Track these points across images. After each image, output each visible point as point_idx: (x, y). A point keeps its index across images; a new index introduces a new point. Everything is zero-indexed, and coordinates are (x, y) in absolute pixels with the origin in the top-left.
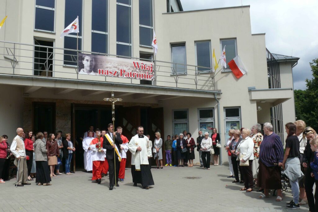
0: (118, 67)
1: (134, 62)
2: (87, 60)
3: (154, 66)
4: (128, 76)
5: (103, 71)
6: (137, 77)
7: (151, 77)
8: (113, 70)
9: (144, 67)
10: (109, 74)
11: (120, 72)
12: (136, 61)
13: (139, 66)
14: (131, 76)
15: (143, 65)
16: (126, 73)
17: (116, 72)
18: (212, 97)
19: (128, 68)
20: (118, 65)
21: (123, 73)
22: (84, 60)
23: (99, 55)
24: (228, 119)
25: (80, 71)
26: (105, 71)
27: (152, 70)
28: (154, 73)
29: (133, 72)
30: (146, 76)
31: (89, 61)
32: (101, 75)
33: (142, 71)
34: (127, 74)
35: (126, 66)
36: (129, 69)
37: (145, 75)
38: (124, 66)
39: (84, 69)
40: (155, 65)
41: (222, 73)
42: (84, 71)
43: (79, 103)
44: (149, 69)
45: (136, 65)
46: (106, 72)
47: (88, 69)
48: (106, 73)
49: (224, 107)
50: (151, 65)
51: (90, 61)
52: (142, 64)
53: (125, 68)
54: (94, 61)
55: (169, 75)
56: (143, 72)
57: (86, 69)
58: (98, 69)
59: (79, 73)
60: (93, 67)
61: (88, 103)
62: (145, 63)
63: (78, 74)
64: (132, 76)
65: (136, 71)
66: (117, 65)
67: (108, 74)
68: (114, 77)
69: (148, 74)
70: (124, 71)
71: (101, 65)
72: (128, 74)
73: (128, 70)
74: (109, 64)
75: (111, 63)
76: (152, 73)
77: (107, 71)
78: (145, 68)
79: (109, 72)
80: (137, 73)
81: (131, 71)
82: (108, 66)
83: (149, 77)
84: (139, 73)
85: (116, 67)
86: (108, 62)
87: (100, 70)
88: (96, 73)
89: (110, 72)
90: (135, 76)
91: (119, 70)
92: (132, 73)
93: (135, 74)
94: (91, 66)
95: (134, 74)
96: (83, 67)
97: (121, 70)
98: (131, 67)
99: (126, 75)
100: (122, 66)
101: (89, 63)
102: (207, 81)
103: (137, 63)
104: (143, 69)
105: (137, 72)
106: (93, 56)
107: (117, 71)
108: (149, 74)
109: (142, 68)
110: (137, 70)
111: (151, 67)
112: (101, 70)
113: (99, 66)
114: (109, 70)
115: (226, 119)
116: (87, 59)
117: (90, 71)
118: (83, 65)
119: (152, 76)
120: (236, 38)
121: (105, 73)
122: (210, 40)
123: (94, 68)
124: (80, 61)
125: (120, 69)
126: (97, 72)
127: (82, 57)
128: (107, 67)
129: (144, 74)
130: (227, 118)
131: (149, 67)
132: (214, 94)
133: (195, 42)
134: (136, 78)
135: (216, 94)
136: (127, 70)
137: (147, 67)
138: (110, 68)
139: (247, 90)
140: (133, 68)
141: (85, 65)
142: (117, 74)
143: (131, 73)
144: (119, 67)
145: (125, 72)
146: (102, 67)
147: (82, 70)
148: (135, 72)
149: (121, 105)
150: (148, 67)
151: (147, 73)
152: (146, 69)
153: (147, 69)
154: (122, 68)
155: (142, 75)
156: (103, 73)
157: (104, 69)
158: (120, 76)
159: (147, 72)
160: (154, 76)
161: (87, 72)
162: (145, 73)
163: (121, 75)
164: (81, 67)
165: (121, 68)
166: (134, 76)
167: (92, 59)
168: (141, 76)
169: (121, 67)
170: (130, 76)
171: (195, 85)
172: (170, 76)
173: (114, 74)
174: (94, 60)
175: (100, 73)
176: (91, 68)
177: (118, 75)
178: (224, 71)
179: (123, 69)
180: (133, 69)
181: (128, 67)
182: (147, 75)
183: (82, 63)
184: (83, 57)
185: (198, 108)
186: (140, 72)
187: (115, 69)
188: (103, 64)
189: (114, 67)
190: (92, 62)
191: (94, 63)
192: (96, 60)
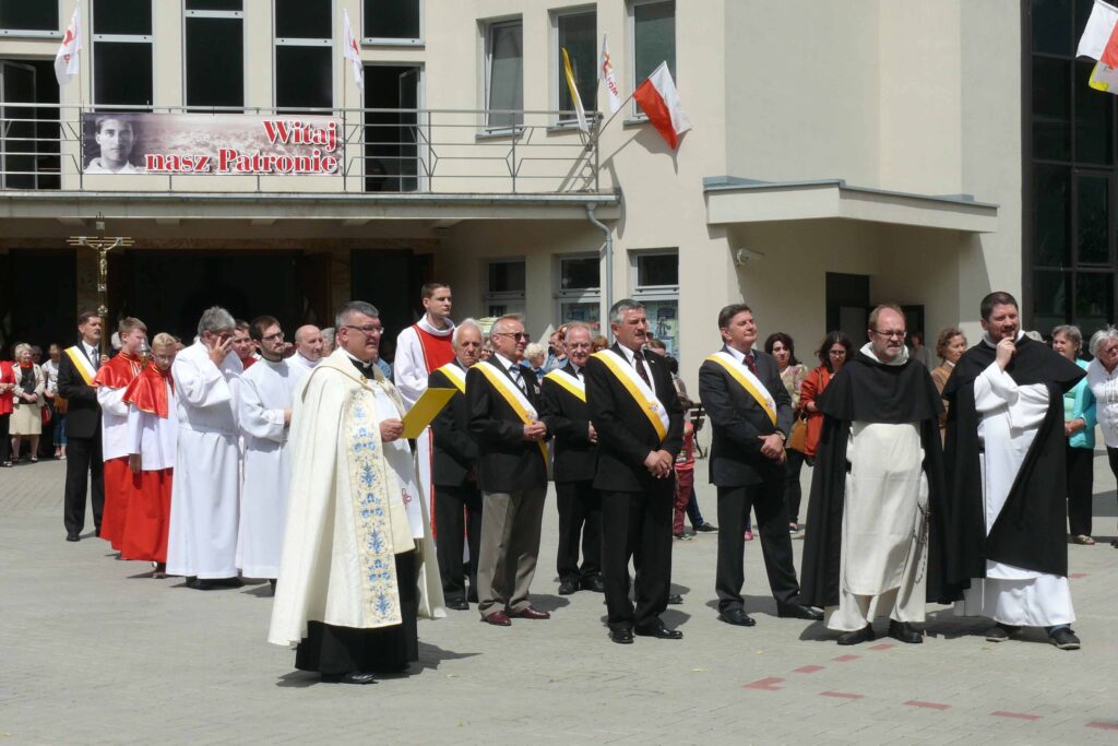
0: (211, 142)
1: (267, 124)
2: (111, 132)
3: (341, 128)
4: (247, 167)
5: (160, 159)
6: (277, 169)
7: (329, 163)
8: (196, 153)
9: (304, 139)
10: (182, 166)
11: (219, 158)
12: (274, 120)
13: (287, 133)
14: (256, 167)
15: (302, 130)
16: (240, 159)
17: (204, 159)
18: (577, 215)
19: (247, 143)
20: (212, 138)
21: (227, 160)
22: (99, 133)
24: (643, 293)
25: (87, 164)
26: (169, 159)
27: (332, 143)
28: (340, 152)
29: (264, 153)
30: (312, 164)
31: (117, 133)
32: (156, 173)
33: (295, 150)
34: (243, 161)
35: (238, 137)
36: (249, 147)
37: (307, 161)
38: (233, 138)
39: (102, 160)
40: (345, 125)
41: (628, 125)
42: (99, 165)
44: (323, 140)
45: (276, 131)
46: (172, 161)
47: (114, 156)
48: (173, 165)
49: (631, 253)
50: (332, 125)
51: (121, 134)
52: (297, 125)
53: (235, 146)
54: (132, 134)
56: (300, 153)
57: (108, 159)
58: (146, 156)
59: (85, 171)
60: (128, 150)
62: (307, 120)
63: (81, 173)
64: (262, 169)
65: (274, 150)
66: (208, 136)
67: (177, 167)
68: (200, 174)
69: (318, 156)
70: (233, 155)
71: (156, 141)
72: (247, 161)
73: (246, 149)
74: (179, 137)
75: (188, 133)
76: (335, 151)
77: (176, 160)
78: (306, 139)
79: (180, 161)
80: (277, 157)
81: (257, 151)
82: (179, 143)
83: (320, 164)
84: (284, 157)
85: (206, 145)
86: (178, 132)
87: (150, 159)
88: (138, 167)
89: (185, 162)
90: (272, 166)
91: (215, 152)
92: (261, 157)
93: (270, 161)
94: (121, 148)
95: (266, 160)
96: (98, 154)
97: (223, 152)
98: (257, 138)
99: (239, 167)
100: (227, 138)
101: (115, 139)
103: (280, 125)
104: (302, 141)
105: (280, 153)
106: (129, 117)
107: (209, 155)
108: (321, 156)
109: (297, 139)
110: (280, 148)
111: (332, 133)
112: (154, 156)
113: (148, 145)
114: (182, 154)
115: (638, 293)
116: (110, 127)
117: (120, 163)
118: (99, 146)
119: (333, 161)
121: (168, 166)
123: (131, 154)
124: (89, 137)
125: (218, 150)
126: (143, 165)
127: (94, 122)
128: (175, 148)
129: (302, 158)
131: (323, 132)
132: (583, 205)
134: (273, 171)
135: (591, 206)
136: (241, 151)
137: (314, 135)
138: (185, 148)
139: (701, 189)
140: (265, 140)
141: (103, 148)
142: (208, 166)
143: (256, 158)
144: (216, 143)
145: (237, 158)
146: (159, 148)
147: (93, 162)
148: (272, 155)
150: (319, 135)
151: (316, 153)
152: (312, 141)
153: (316, 139)
154: (224, 146)
155: (298, 160)
156: (161, 166)
157: (165, 153)
158: (218, 171)
159: (315, 149)
160: (341, 162)
161: (111, 168)
162: (309, 153)
163: (223, 167)
164: (91, 153)
165: (220, 144)
166: (266, 168)
167: (126, 126)
168: (294, 164)
169: (223, 142)
170: (252, 168)
171: (511, 179)
172: (472, 141)
173: (199, 167)
174: (130, 129)
175: (150, 167)
176: (121, 156)
177: (211, 168)
178: (636, 119)
179: (227, 149)
180: (262, 146)
181: (245, 139)
182: (316, 160)
183: (94, 142)
184: (97, 122)
186: (290, 151)
187: (201, 150)
188: (161, 138)
189: (199, 145)
190: (125, 136)
191: (131, 138)
192: (137, 128)
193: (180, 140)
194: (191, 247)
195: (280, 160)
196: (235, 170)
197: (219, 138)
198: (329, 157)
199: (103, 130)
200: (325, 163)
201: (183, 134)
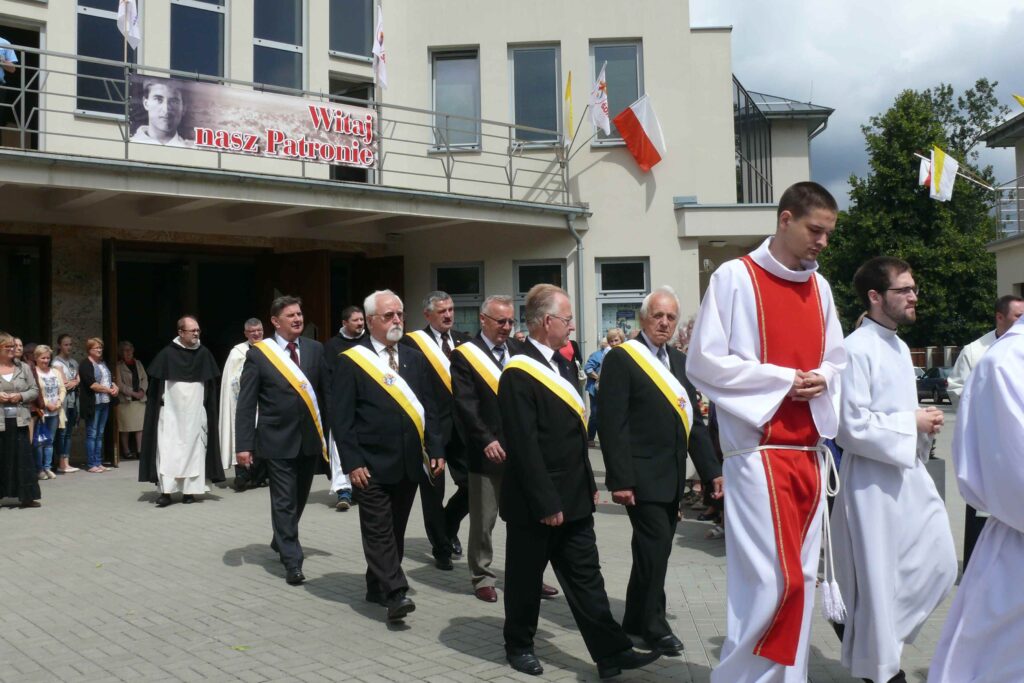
0: (259, 121)
1: (312, 109)
2: (159, 98)
3: (376, 122)
4: (293, 152)
5: (210, 133)
6: (321, 157)
7: (366, 156)
8: (244, 131)
9: (344, 125)
10: (231, 143)
11: (267, 139)
12: (318, 106)
13: (330, 120)
14: (302, 153)
15: (342, 119)
16: (286, 143)
17: (253, 138)
18: (560, 224)
19: (294, 126)
20: (261, 117)
21: (275, 142)
22: (147, 98)
23: (198, 80)
24: (608, 296)
25: (133, 131)
26: (219, 134)
27: (369, 136)
28: (375, 145)
29: (309, 139)
30: (351, 155)
31: (165, 100)
32: (205, 149)
33: (337, 138)
34: (290, 145)
35: (285, 119)
36: (295, 130)
37: (347, 150)
38: (281, 119)
39: (149, 128)
40: (380, 119)
42: (147, 133)
43: (128, 238)
44: (362, 132)
45: (320, 118)
46: (222, 137)
47: (162, 125)
48: (222, 141)
49: (597, 260)
50: (369, 118)
51: (170, 101)
52: (339, 113)
53: (283, 128)
54: (181, 102)
55: (423, 150)
56: (341, 143)
57: (156, 128)
58: (196, 129)
59: (132, 139)
60: (177, 120)
61: (160, 240)
62: (348, 110)
63: (127, 141)
64: (307, 154)
65: (317, 136)
66: (257, 114)
67: (226, 144)
68: (248, 154)
69: (357, 148)
70: (280, 137)
71: (205, 113)
72: (293, 145)
73: (294, 133)
74: (229, 112)
75: (238, 109)
76: (371, 145)
77: (226, 135)
78: (347, 129)
79: (230, 138)
80: (321, 144)
81: (303, 136)
82: (229, 119)
83: (359, 156)
84: (327, 145)
85: (255, 124)
86: (228, 107)
87: (200, 132)
88: (187, 141)
89: (235, 140)
90: (317, 153)
91: (264, 132)
92: (306, 143)
93: (314, 148)
94: (170, 117)
95: (311, 145)
96: (146, 122)
97: (271, 133)
98: (303, 122)
99: (286, 150)
100: (275, 118)
101: (164, 107)
102: (545, 173)
103: (323, 110)
104: (343, 131)
105: (323, 140)
106: (180, 85)
107: (258, 134)
108: (360, 147)
109: (339, 128)
110: (323, 135)
111: (368, 125)
112: (204, 130)
113: (198, 117)
114: (232, 131)
115: (603, 296)
116: (159, 93)
117: (169, 135)
118: (146, 112)
119: (369, 154)
120: (639, 40)
121: (218, 142)
122: (557, 44)
123: (181, 125)
124: (135, 101)
125: (266, 130)
126: (192, 138)
127: (141, 85)
128: (225, 123)
129: (343, 147)
130: (605, 294)
131: (361, 123)
132: (566, 216)
133: (510, 46)
134: (317, 159)
135: (573, 216)
136: (288, 134)
137: (354, 126)
138: (235, 125)
139: (672, 206)
140: (309, 125)
141: (151, 115)
142: (256, 145)
143: (302, 143)
144: (264, 122)
145: (284, 141)
146: (209, 121)
147: (141, 130)
148: (316, 141)
149: (268, 245)
150: (357, 125)
151: (355, 144)
152: (351, 131)
153: (355, 130)
154: (272, 127)
155: (339, 149)
156: (210, 142)
157: (214, 128)
158: (266, 152)
159: (354, 140)
160: (376, 155)
161: (160, 138)
162: (349, 143)
163: (271, 150)
164: (137, 119)
165: (269, 125)
166: (311, 154)
167: (175, 93)
168: (335, 152)
169: (271, 123)
170: (298, 153)
171: (509, 187)
172: (425, 154)
173: (248, 147)
174: (180, 97)
175: (200, 142)
176: (170, 125)
177: (259, 148)
178: (598, 144)
179: (275, 130)
180: (308, 131)
181: (292, 122)
182: (355, 151)
183: (141, 106)
184: (145, 85)
185: (516, 258)
186: (332, 139)
187: (250, 128)
188: (210, 111)
189: (248, 122)
190: (174, 105)
191: (181, 108)
192: (187, 97)
193: (229, 115)
194: (169, 240)
195: (323, 148)
196: (282, 153)
197: (267, 118)
198: (366, 150)
199: (152, 94)
200: (363, 155)
201: (233, 110)
